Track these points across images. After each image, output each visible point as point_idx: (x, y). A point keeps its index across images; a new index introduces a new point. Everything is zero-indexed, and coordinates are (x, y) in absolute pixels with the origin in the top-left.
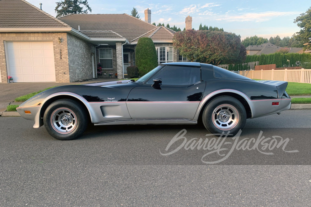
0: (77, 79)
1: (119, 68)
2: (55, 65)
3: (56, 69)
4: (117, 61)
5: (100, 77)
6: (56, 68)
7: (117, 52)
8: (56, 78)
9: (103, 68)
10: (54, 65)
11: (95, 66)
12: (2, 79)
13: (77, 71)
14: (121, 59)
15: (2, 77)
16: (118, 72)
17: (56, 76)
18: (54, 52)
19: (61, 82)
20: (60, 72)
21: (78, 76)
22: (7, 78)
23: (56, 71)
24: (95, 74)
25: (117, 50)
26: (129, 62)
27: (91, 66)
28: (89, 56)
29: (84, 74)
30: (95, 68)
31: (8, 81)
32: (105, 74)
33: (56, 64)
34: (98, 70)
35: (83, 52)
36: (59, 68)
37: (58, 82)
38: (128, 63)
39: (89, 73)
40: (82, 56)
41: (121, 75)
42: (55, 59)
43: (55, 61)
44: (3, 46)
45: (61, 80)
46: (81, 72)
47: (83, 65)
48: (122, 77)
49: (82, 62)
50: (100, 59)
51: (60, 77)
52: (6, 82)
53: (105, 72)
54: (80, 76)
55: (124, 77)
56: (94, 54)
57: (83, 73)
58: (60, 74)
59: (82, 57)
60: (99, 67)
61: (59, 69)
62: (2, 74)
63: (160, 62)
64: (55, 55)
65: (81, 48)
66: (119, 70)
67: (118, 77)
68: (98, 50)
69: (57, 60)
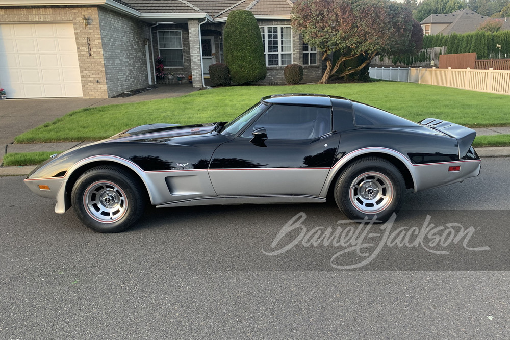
0: (120, 91)
1: (195, 67)
2: (81, 67)
3: (83, 74)
4: (191, 54)
5: (161, 82)
6: (81, 72)
7: (190, 39)
8: (84, 91)
9: (166, 66)
10: (79, 66)
11: (151, 62)
13: (121, 76)
14: (199, 50)
16: (194, 75)
17: (83, 86)
18: (77, 43)
19: (92, 98)
20: (89, 79)
21: (122, 85)
23: (82, 77)
24: (153, 78)
25: (190, 35)
26: (213, 54)
27: (145, 63)
28: (141, 46)
29: (133, 79)
30: (152, 67)
32: (170, 76)
33: (81, 65)
34: (157, 70)
35: (129, 40)
36: (86, 72)
37: (88, 98)
38: (210, 55)
39: (142, 77)
40: (128, 47)
41: (198, 80)
42: (79, 55)
43: (79, 59)
45: (92, 93)
46: (127, 76)
47: (129, 65)
48: (201, 84)
49: (128, 57)
50: (159, 49)
51: (89, 88)
53: (170, 74)
54: (126, 84)
55: (203, 84)
56: (149, 40)
57: (131, 78)
58: (89, 84)
59: (128, 50)
60: (160, 64)
61: (88, 74)
63: (269, 55)
64: (78, 48)
65: (125, 32)
66: (196, 71)
67: (193, 84)
68: (156, 33)
69: (84, 58)
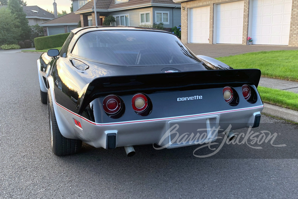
2: (291, 23)
3: (292, 29)
6: (291, 27)
8: (290, 41)
10: (290, 23)
12: (243, 41)
15: (243, 38)
17: (290, 37)
18: (293, 6)
19: (293, 46)
20: (294, 32)
22: (246, 39)
23: (291, 30)
31: (247, 42)
33: (292, 22)
36: (294, 27)
37: (291, 46)
42: (292, 15)
43: (291, 18)
44: (248, 4)
45: (294, 43)
51: (293, 39)
52: (245, 44)
58: (294, 36)
61: (294, 29)
62: (243, 35)
64: (292, 10)
69: (294, 16)
